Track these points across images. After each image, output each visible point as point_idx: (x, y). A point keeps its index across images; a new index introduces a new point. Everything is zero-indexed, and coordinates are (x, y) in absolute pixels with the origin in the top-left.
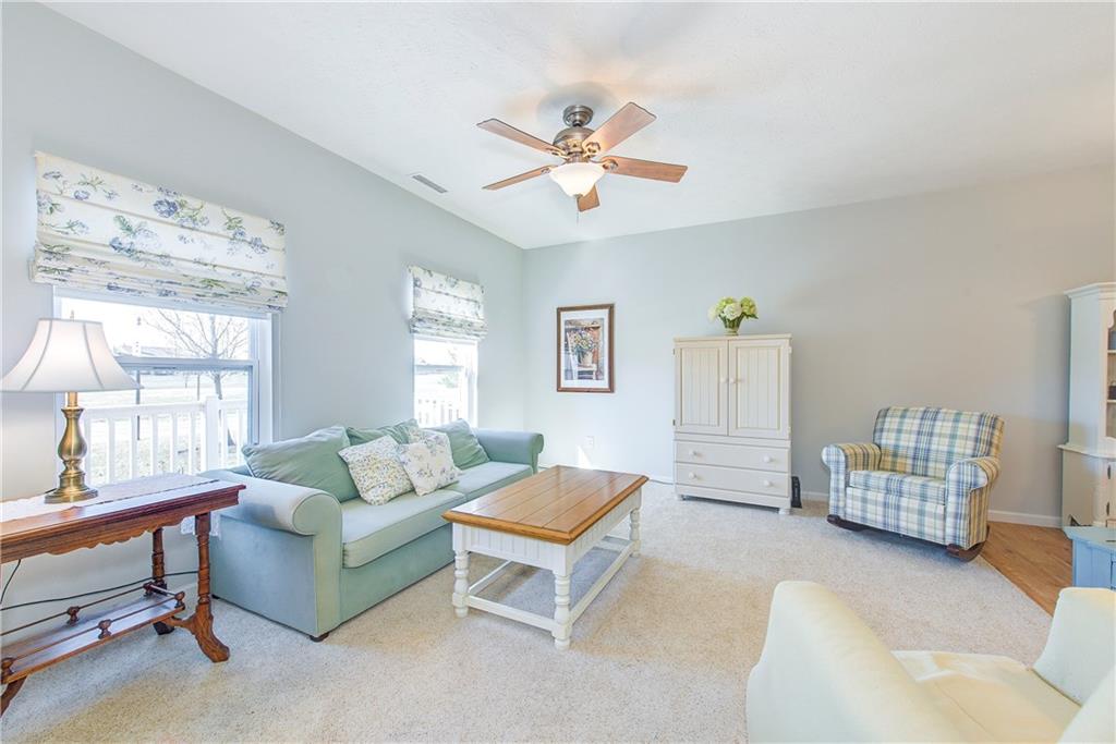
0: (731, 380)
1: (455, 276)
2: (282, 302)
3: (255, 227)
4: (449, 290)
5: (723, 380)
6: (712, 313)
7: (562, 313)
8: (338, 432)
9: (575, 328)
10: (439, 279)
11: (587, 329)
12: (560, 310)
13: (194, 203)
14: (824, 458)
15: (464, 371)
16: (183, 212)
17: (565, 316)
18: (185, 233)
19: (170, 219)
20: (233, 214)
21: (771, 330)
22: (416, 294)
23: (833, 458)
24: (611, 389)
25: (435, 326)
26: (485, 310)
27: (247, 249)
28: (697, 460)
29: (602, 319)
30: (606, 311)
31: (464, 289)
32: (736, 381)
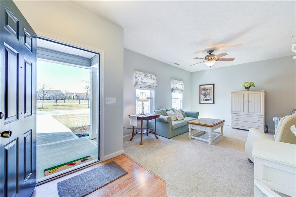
0: (247, 101)
1: (179, 80)
2: (156, 88)
3: (154, 76)
4: (178, 83)
5: (244, 101)
6: (242, 86)
7: (201, 86)
8: (165, 110)
9: (204, 90)
10: (176, 81)
11: (207, 90)
12: (200, 86)
13: (147, 74)
14: (273, 120)
15: (179, 99)
16: (147, 76)
17: (201, 87)
18: (147, 79)
19: (146, 77)
20: (151, 75)
21: (259, 89)
22: (173, 84)
23: (276, 120)
24: (214, 103)
25: (176, 90)
26: (184, 87)
27: (152, 80)
28: (237, 119)
29: (211, 87)
30: (212, 85)
31: (181, 83)
32: (248, 102)
